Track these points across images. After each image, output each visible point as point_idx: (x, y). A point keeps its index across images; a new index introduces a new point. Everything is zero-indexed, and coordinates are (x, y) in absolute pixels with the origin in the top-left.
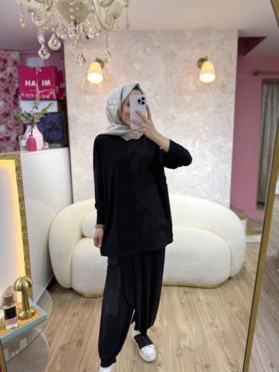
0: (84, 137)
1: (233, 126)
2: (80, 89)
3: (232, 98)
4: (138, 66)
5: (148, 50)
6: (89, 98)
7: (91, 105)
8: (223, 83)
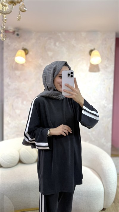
0: (13, 98)
1: (112, 93)
2: (12, 67)
3: (112, 75)
4: (50, 54)
5: (57, 44)
6: (18, 73)
7: (19, 77)
8: (105, 65)
